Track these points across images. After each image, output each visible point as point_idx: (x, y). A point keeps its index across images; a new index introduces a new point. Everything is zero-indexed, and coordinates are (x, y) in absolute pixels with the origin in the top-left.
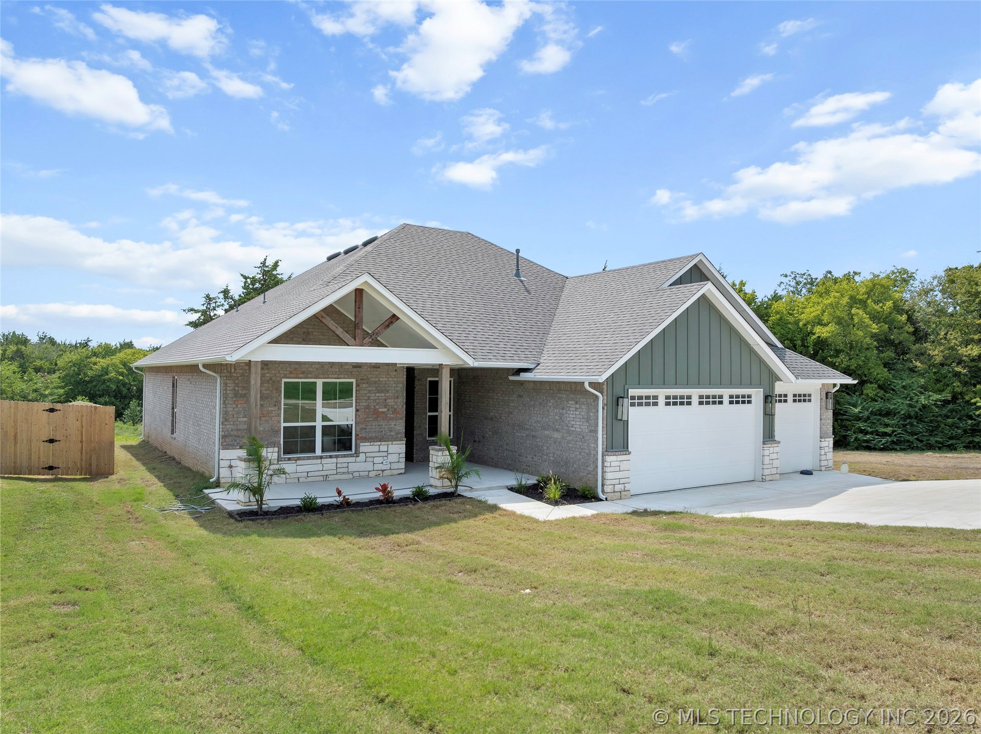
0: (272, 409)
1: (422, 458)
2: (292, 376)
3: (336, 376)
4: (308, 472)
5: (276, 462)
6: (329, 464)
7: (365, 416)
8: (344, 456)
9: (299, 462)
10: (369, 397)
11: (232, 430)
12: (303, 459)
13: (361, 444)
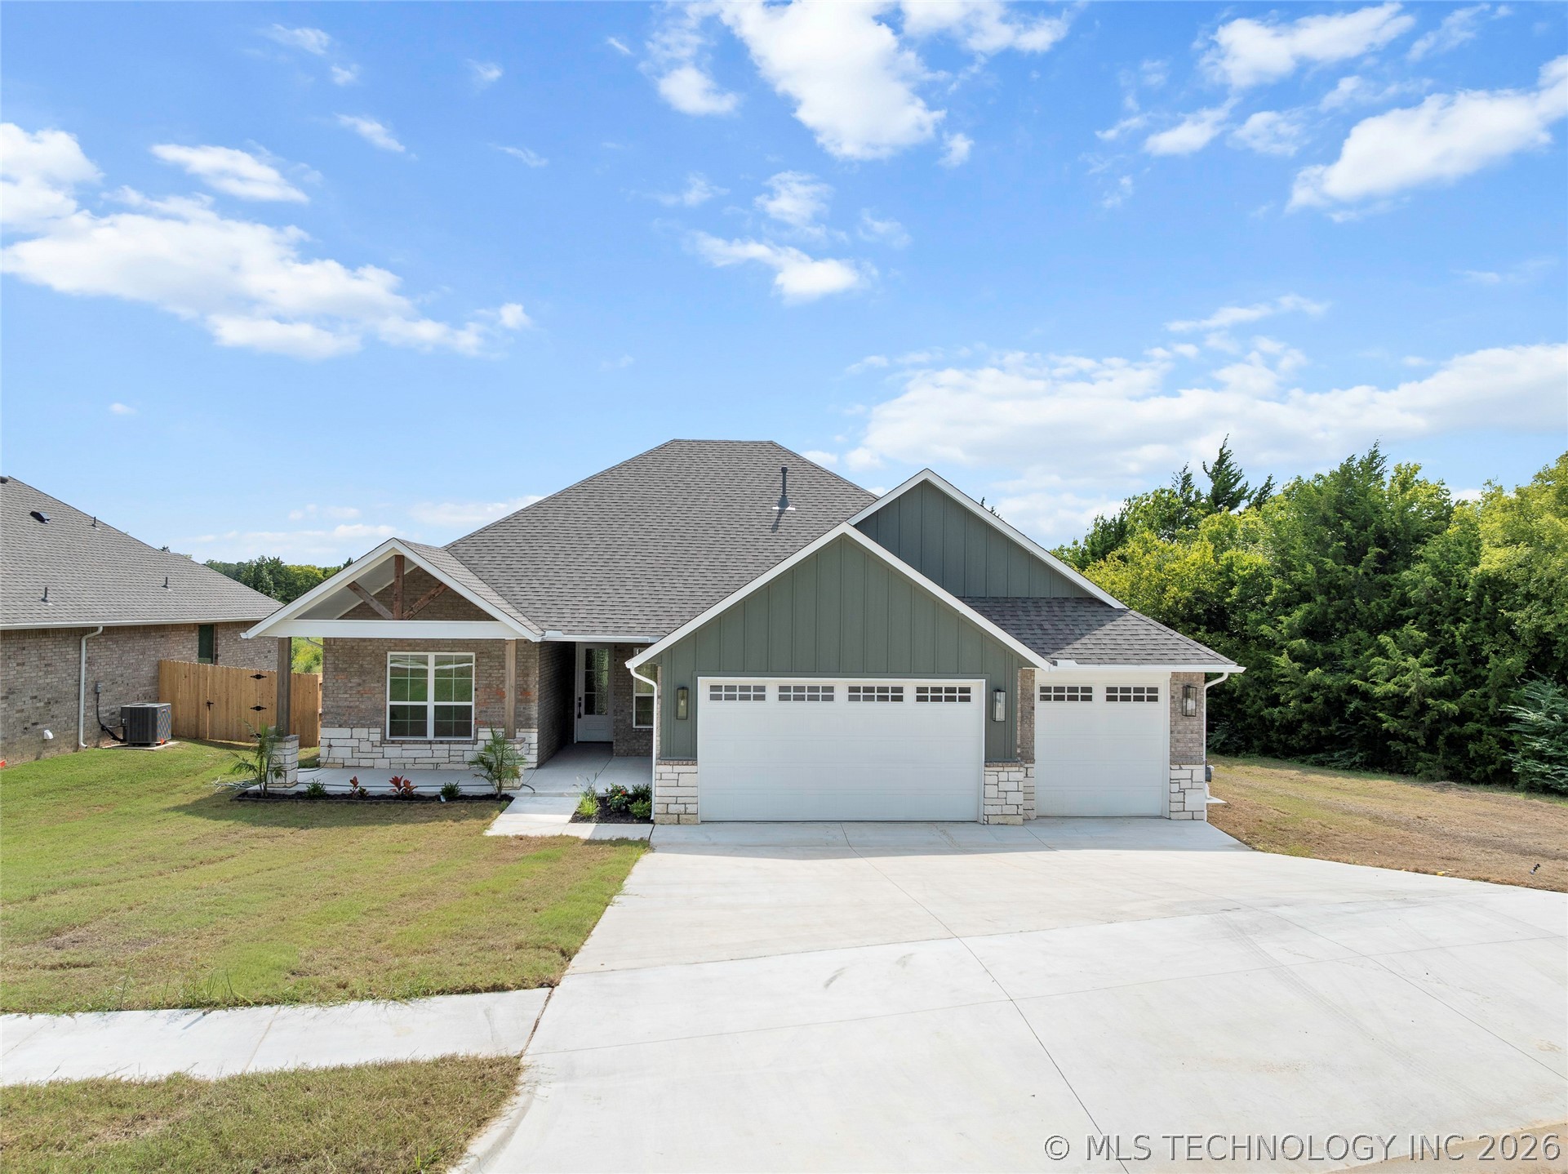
0: (375, 685)
1: (625, 751)
2: (397, 648)
3: (449, 649)
4: (415, 759)
5: (378, 744)
6: (441, 751)
7: (485, 697)
8: (458, 742)
9: (405, 746)
10: (490, 674)
11: (332, 707)
12: (409, 742)
13: (480, 730)
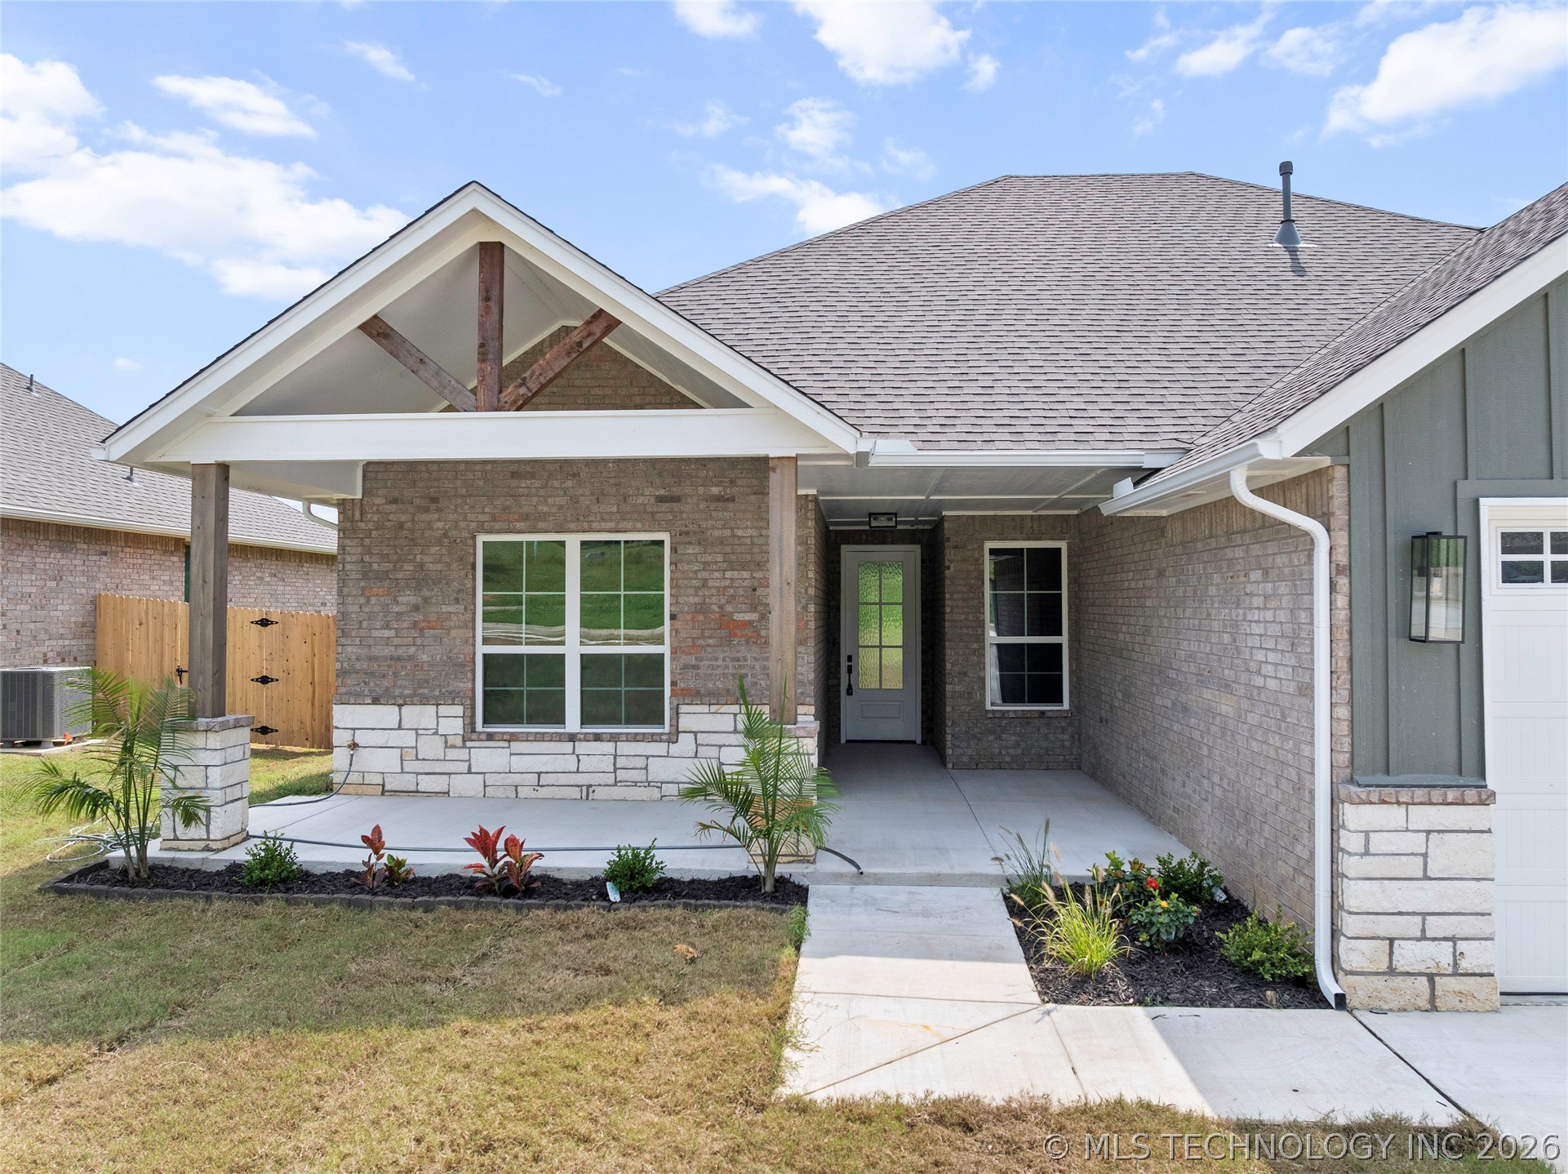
0: (451, 609)
1: (971, 758)
2: (497, 526)
3: (611, 525)
4: (539, 774)
5: (458, 741)
6: (597, 756)
7: (696, 633)
8: (635, 738)
9: (517, 746)
10: (705, 580)
11: (358, 659)
12: (526, 738)
13: (683, 709)
